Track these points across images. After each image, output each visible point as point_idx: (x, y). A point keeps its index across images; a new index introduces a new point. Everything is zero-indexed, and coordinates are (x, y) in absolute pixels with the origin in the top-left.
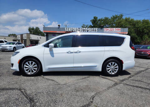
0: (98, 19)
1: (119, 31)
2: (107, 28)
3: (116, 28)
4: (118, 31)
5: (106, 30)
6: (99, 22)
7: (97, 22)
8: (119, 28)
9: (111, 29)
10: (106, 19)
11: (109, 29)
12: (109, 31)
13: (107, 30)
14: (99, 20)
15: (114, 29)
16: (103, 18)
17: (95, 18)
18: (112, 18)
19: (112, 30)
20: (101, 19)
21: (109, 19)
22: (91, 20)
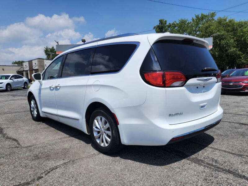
0: (168, 24)
6: (170, 29)
7: (166, 31)
10: (183, 22)
14: (170, 26)
16: (178, 22)
17: (161, 21)
18: (193, 20)
20: (172, 24)
21: (188, 23)
22: (155, 27)
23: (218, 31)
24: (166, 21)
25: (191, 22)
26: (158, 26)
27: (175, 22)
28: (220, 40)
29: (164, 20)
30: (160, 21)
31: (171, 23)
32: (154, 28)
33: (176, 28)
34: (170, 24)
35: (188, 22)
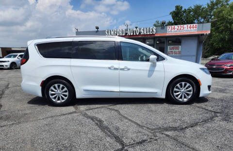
0: (183, 9)
2: (173, 26)
3: (189, 25)
4: (192, 29)
5: (170, 29)
6: (185, 15)
7: (181, 16)
8: (195, 25)
11: (176, 27)
12: (176, 30)
13: (173, 30)
14: (185, 11)
15: (185, 26)
16: (193, 8)
17: (177, 7)
18: (208, 5)
19: (182, 28)
20: (188, 9)
23: (229, 15)
24: (182, 7)
25: (205, 7)
26: (174, 12)
27: (191, 7)
28: (231, 25)
29: (180, 6)
31: (187, 8)
32: (170, 14)
33: (191, 13)
34: (185, 9)
35: (202, 7)
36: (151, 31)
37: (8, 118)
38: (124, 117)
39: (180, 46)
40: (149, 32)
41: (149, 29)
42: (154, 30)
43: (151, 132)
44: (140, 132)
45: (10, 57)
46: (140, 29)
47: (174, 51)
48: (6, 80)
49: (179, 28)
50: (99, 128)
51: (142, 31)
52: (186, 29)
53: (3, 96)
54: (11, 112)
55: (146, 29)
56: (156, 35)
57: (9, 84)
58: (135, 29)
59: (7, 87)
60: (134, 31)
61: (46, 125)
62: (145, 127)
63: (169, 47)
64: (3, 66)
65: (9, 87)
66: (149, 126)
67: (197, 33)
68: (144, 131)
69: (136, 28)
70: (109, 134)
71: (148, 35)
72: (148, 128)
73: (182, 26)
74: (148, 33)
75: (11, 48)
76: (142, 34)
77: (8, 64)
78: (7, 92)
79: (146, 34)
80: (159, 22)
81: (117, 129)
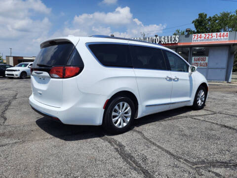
0: (208, 17)
1: (225, 37)
2: (199, 35)
3: (219, 33)
4: (222, 37)
5: (196, 37)
6: (210, 23)
7: (205, 24)
8: (226, 33)
9: (207, 36)
11: (203, 35)
12: (202, 38)
13: (199, 39)
14: (210, 19)
15: (214, 34)
16: (219, 15)
17: (201, 15)
19: (210, 37)
20: (213, 18)
21: (231, 16)
22: (194, 21)
24: (206, 15)
25: (234, 15)
26: (197, 20)
27: (217, 15)
29: (204, 14)
30: (199, 15)
31: (212, 16)
32: (193, 23)
33: (217, 22)
34: (210, 17)
36: (173, 39)
37: (11, 135)
38: (151, 142)
39: (207, 58)
40: (171, 40)
41: (171, 37)
42: (177, 39)
43: (191, 167)
44: (176, 166)
45: (21, 66)
46: (160, 38)
47: (199, 62)
48: (15, 89)
49: (207, 37)
50: (119, 156)
51: (163, 40)
52: (215, 38)
53: (9, 107)
54: (16, 127)
55: (168, 37)
56: (179, 45)
57: (17, 94)
58: (155, 38)
59: (15, 98)
60: (153, 40)
61: (55, 146)
62: (181, 158)
63: (193, 58)
64: (13, 75)
65: (17, 97)
66: (187, 158)
67: (228, 43)
68: (182, 165)
69: (156, 36)
70: (134, 165)
71: (170, 44)
72: (186, 160)
73: (210, 34)
74: (169, 42)
75: (23, 57)
76: (162, 43)
77: (18, 73)
78: (14, 103)
79: (167, 43)
80: (180, 31)
81: (145, 159)
